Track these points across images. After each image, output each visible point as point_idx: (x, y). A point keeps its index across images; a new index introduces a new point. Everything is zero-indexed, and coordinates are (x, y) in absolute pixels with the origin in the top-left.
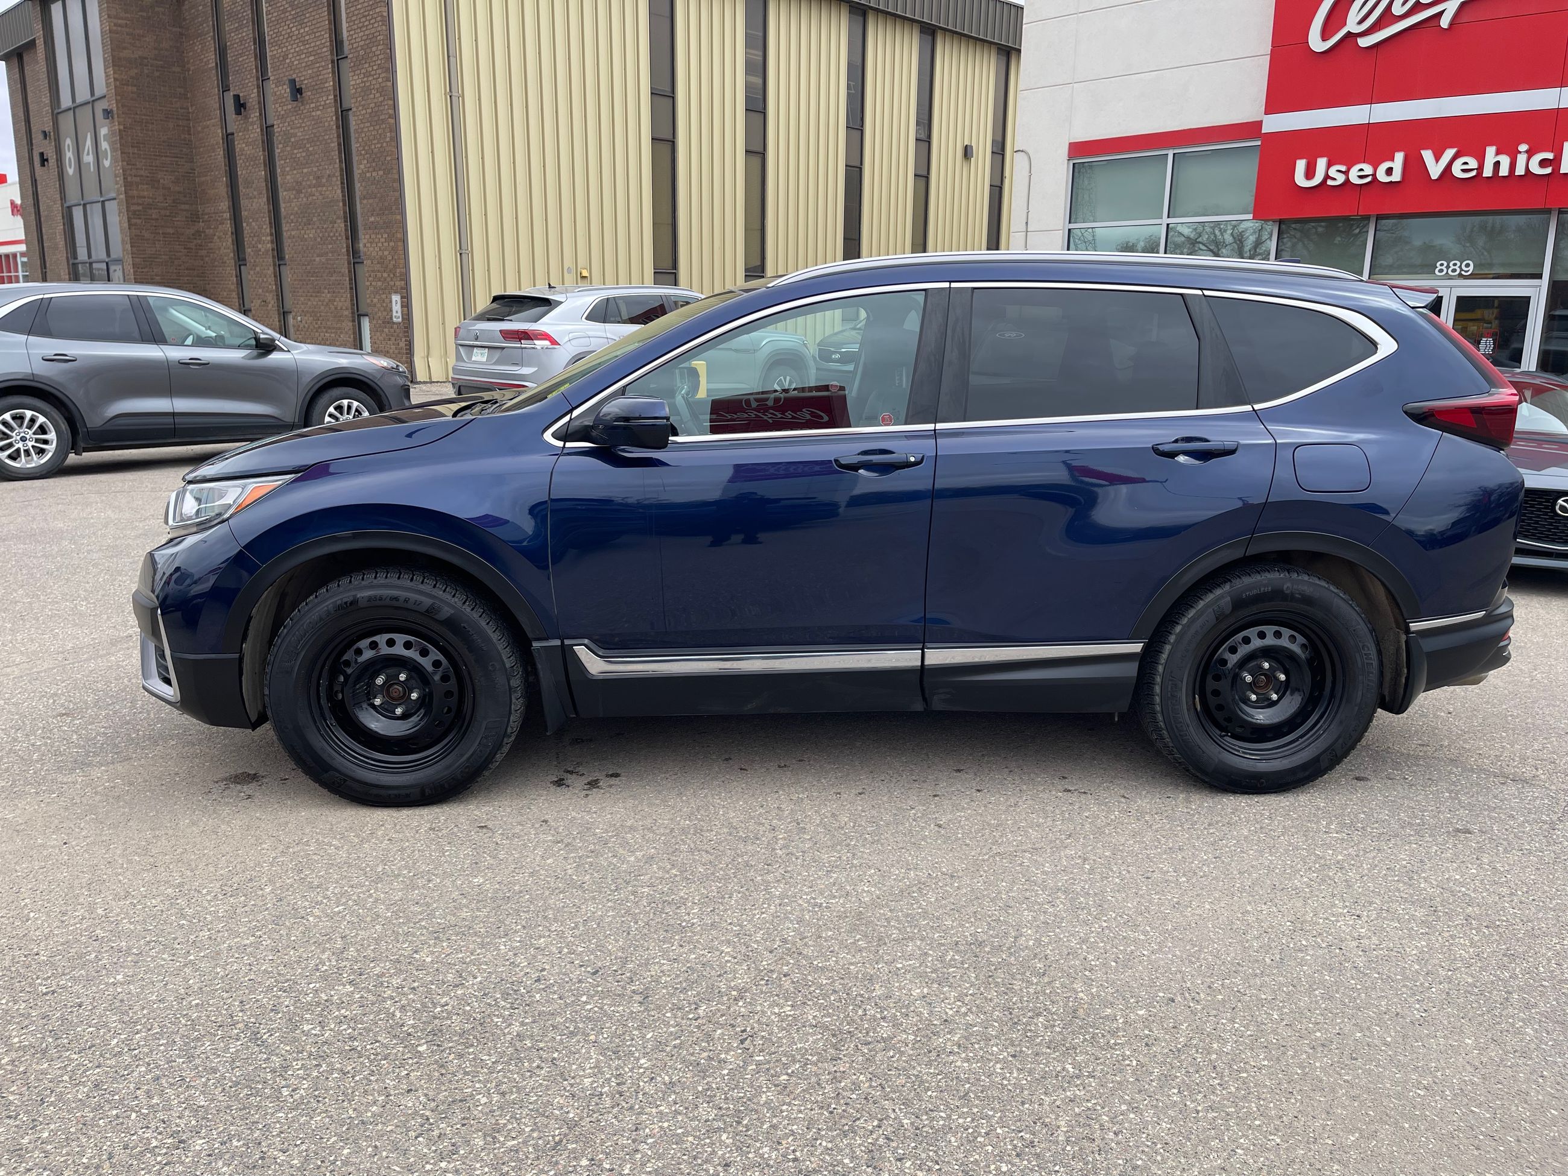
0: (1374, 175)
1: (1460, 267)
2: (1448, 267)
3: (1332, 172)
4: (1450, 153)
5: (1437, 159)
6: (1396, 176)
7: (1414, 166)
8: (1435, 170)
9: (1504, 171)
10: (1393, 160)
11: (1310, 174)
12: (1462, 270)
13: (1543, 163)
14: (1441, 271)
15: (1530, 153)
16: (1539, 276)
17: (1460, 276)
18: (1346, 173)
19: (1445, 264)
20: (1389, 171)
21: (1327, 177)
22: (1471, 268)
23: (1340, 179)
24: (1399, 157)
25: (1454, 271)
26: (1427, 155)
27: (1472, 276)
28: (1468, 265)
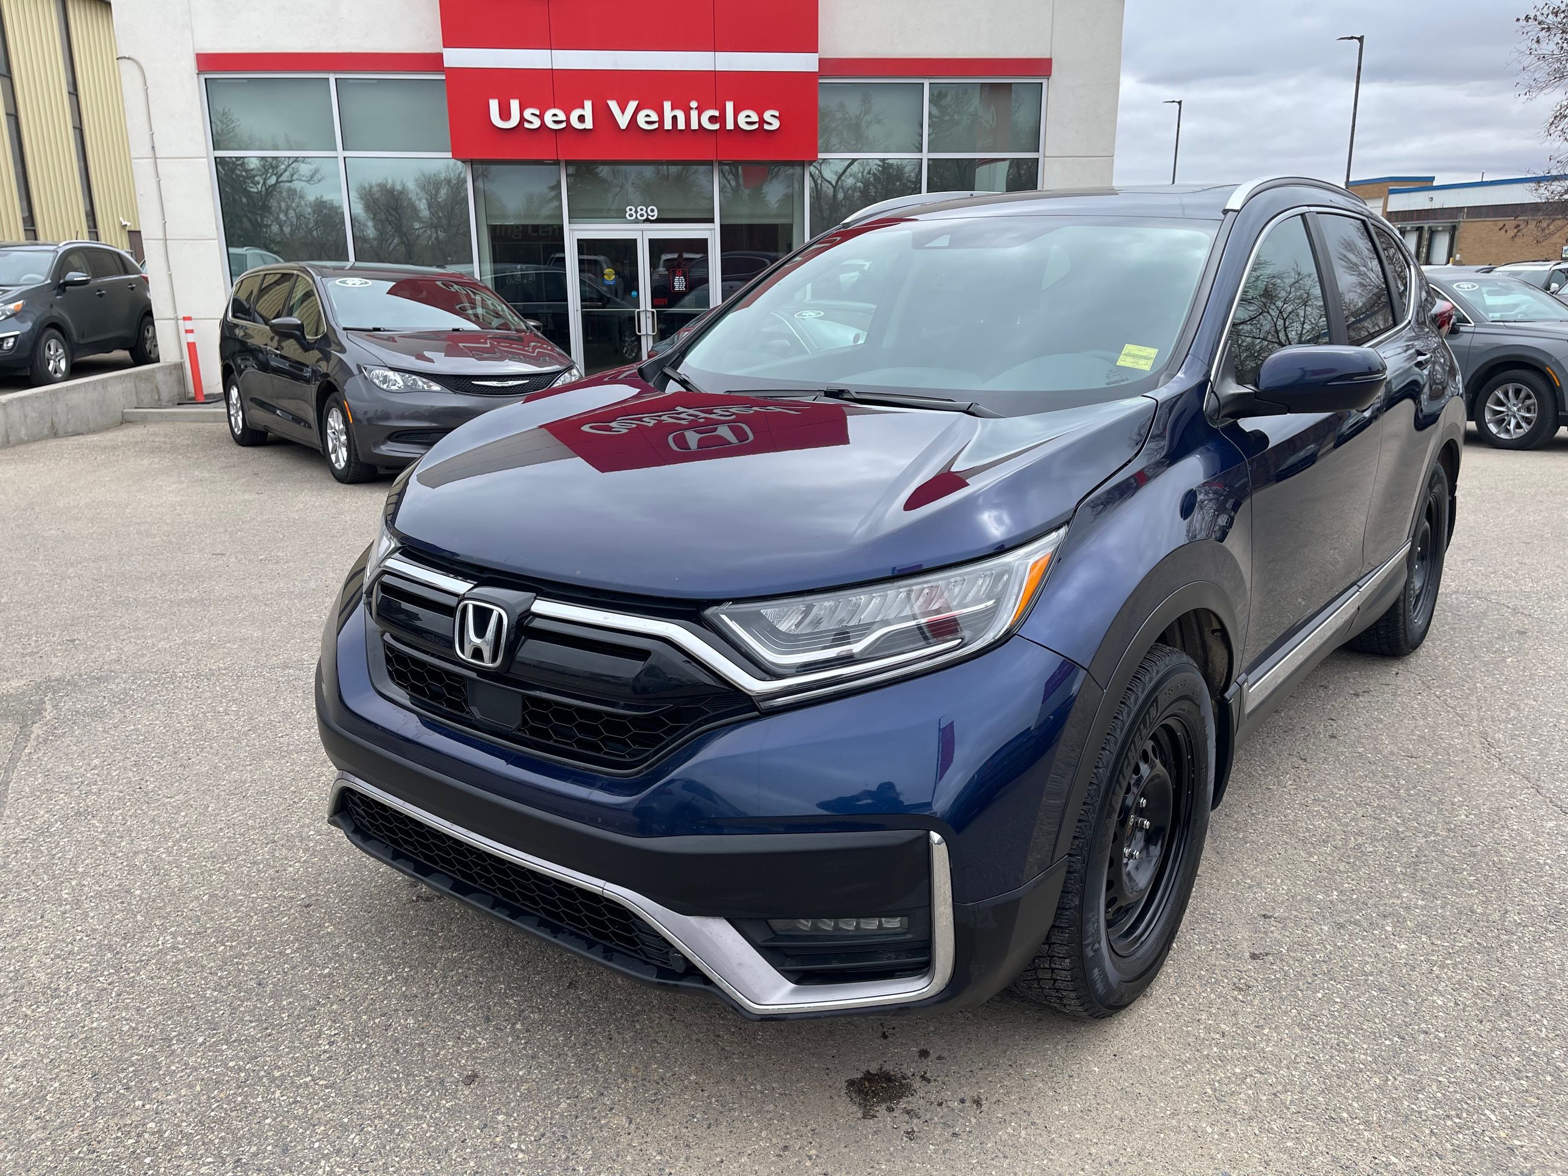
0: (568, 121)
1: (646, 212)
2: (636, 212)
3: (527, 114)
4: (632, 105)
5: (623, 111)
6: (589, 124)
7: (602, 114)
8: (623, 121)
9: (681, 125)
10: (583, 107)
11: (505, 114)
12: (648, 215)
13: (712, 119)
14: (631, 215)
15: (700, 110)
16: (712, 221)
17: (647, 220)
18: (541, 117)
19: (634, 209)
20: (581, 119)
21: (523, 119)
22: (656, 213)
23: (537, 123)
24: (588, 104)
25: (642, 215)
26: (613, 105)
27: (658, 221)
28: (652, 211)
